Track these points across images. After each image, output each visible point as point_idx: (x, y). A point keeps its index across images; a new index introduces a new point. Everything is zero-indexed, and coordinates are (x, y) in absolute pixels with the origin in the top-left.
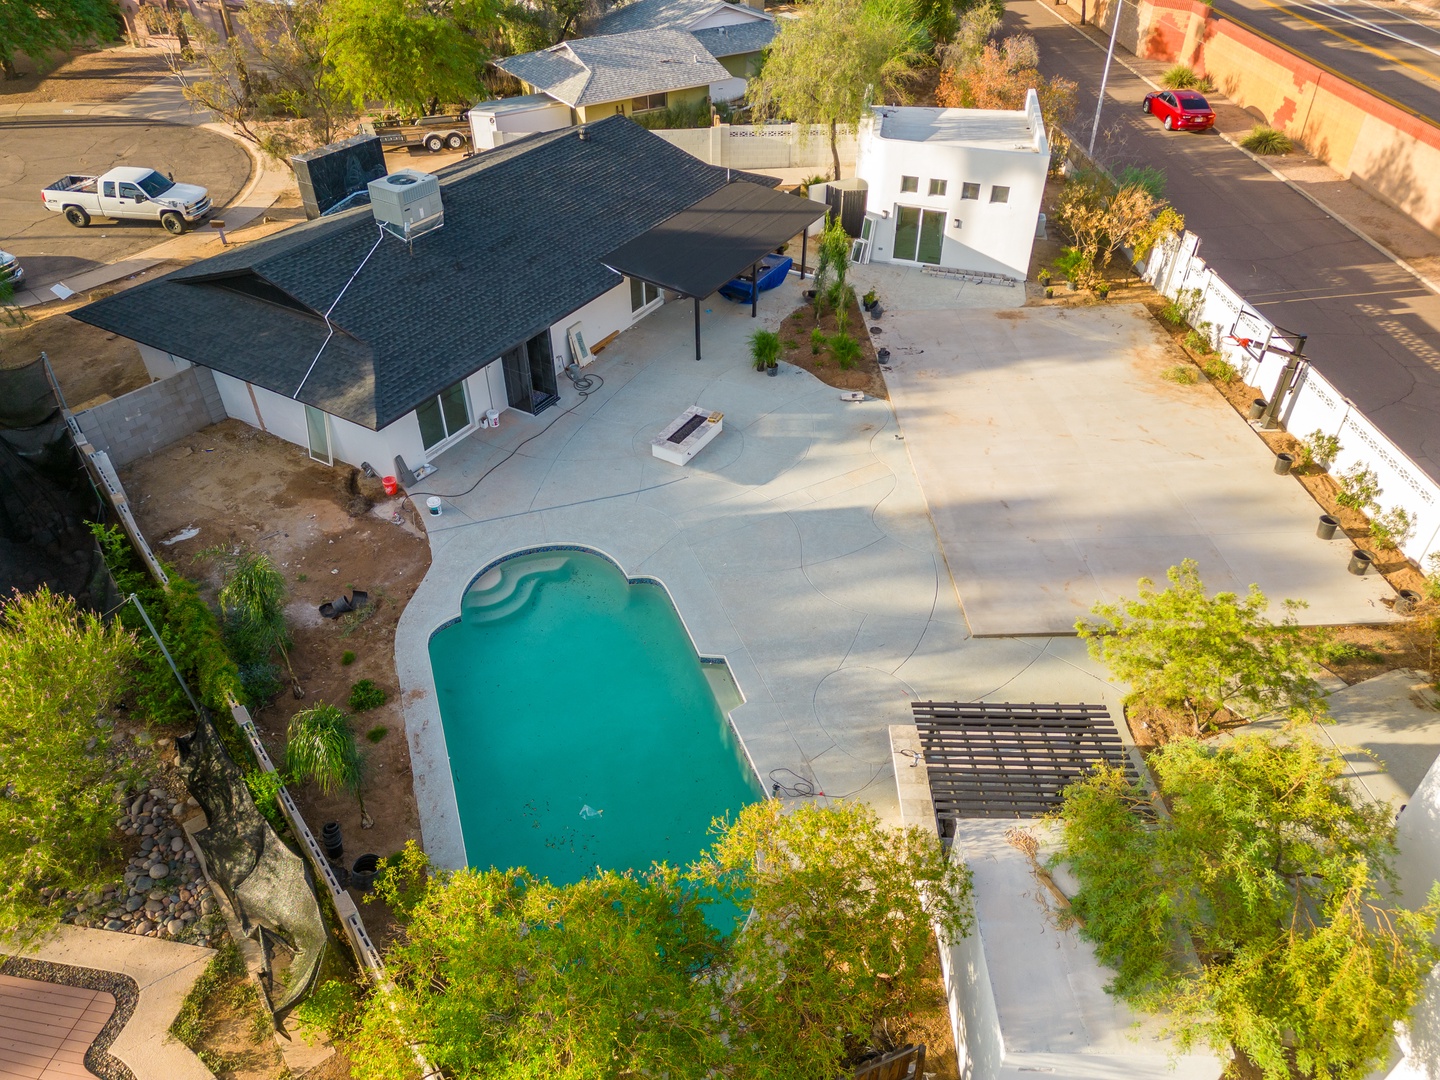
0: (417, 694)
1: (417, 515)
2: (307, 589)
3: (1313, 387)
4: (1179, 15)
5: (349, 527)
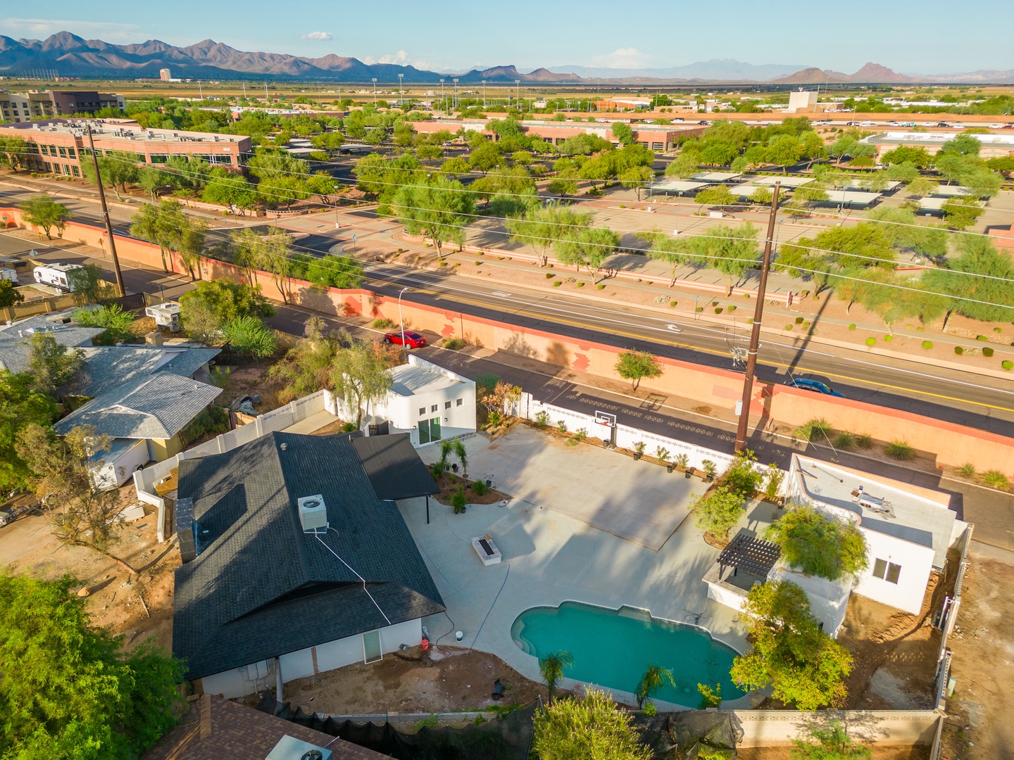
1: (453, 647)
3: (622, 429)
4: (356, 297)
5: (439, 670)
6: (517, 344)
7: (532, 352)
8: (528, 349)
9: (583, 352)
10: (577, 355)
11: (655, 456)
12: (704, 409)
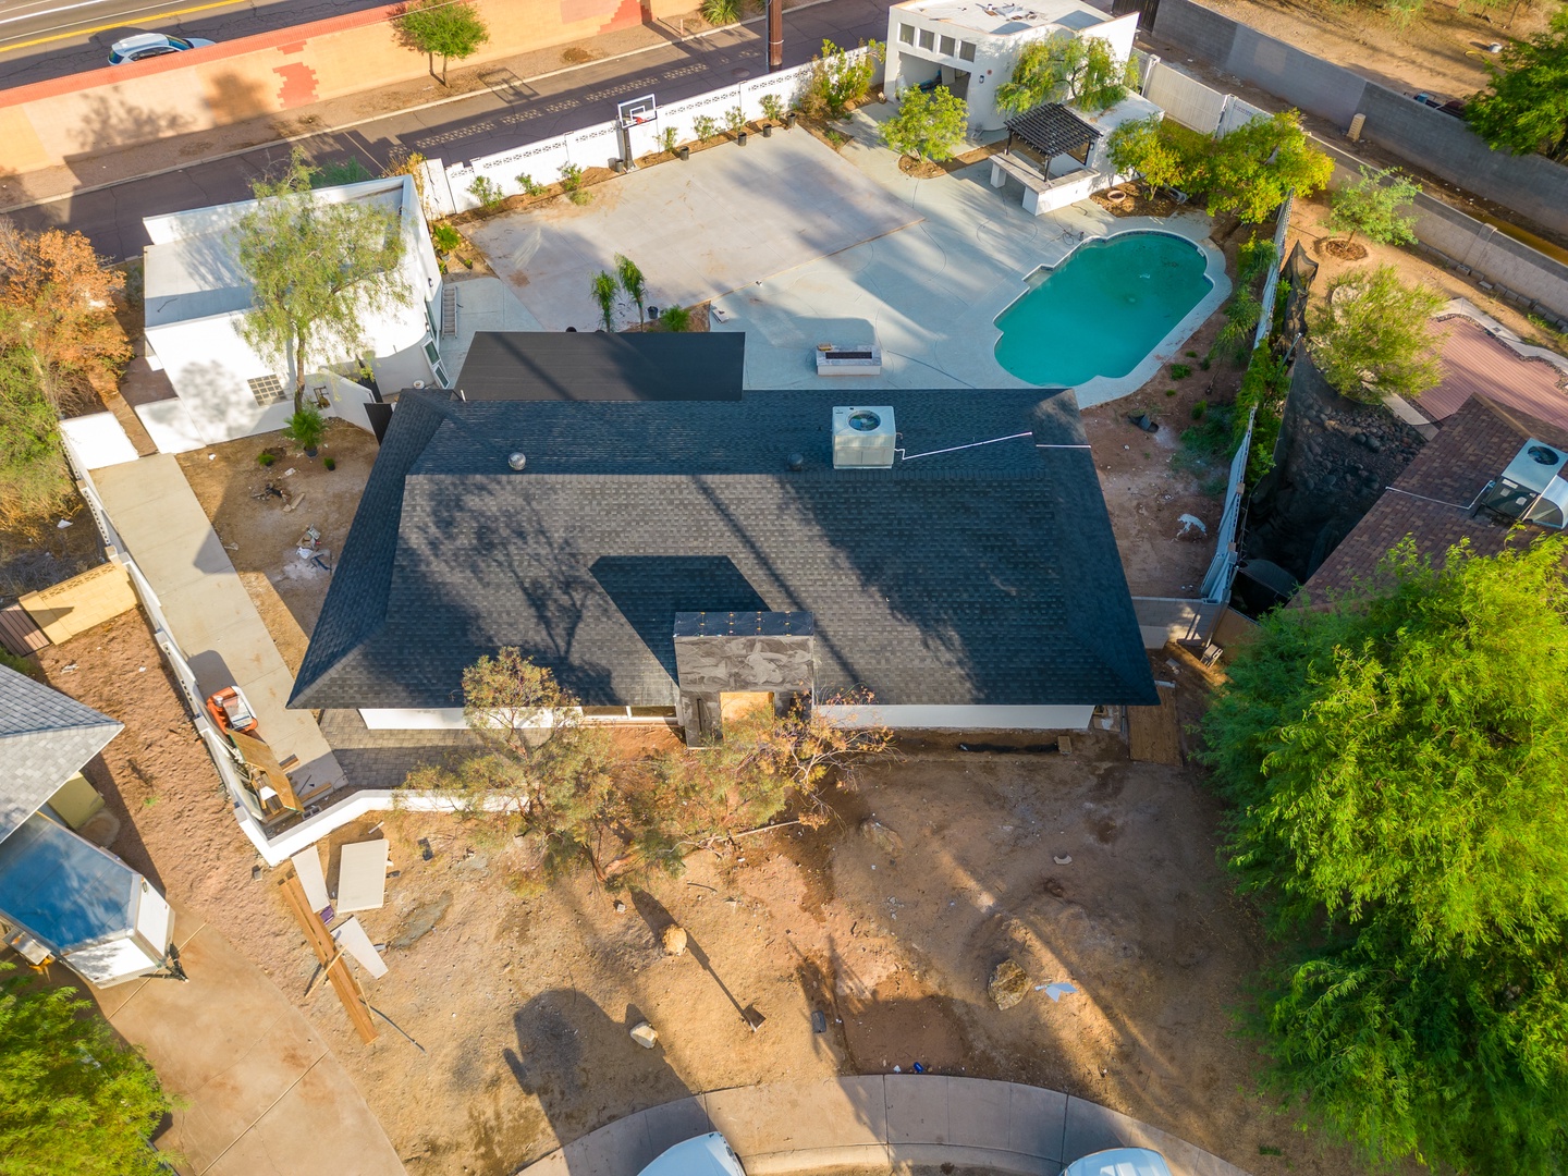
0: (1158, 358)
2: (1150, 450)
6: (114, 121)
7: (163, 123)
8: (151, 120)
9: (293, 58)
10: (281, 71)
11: (694, 137)
12: (573, 54)
